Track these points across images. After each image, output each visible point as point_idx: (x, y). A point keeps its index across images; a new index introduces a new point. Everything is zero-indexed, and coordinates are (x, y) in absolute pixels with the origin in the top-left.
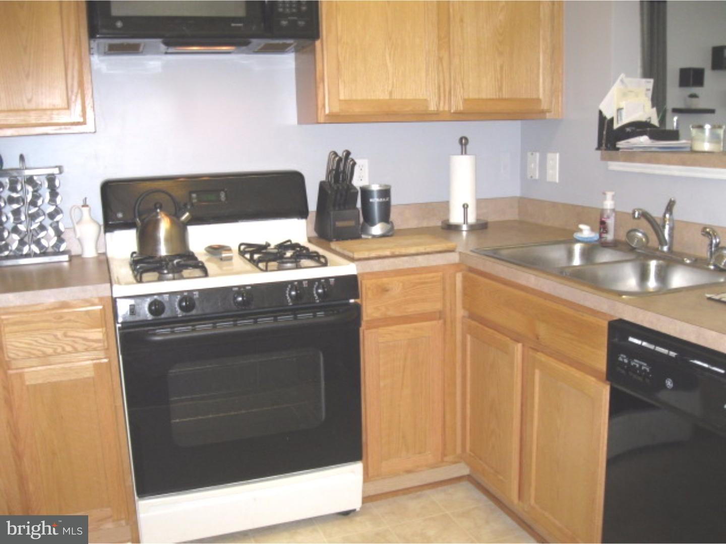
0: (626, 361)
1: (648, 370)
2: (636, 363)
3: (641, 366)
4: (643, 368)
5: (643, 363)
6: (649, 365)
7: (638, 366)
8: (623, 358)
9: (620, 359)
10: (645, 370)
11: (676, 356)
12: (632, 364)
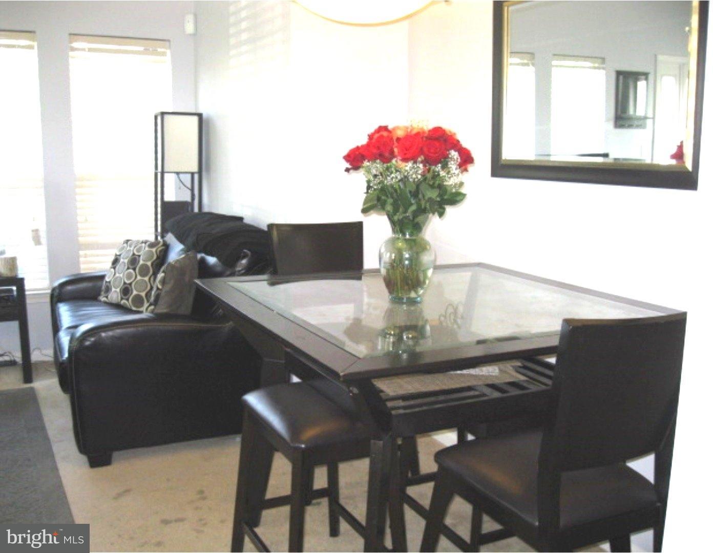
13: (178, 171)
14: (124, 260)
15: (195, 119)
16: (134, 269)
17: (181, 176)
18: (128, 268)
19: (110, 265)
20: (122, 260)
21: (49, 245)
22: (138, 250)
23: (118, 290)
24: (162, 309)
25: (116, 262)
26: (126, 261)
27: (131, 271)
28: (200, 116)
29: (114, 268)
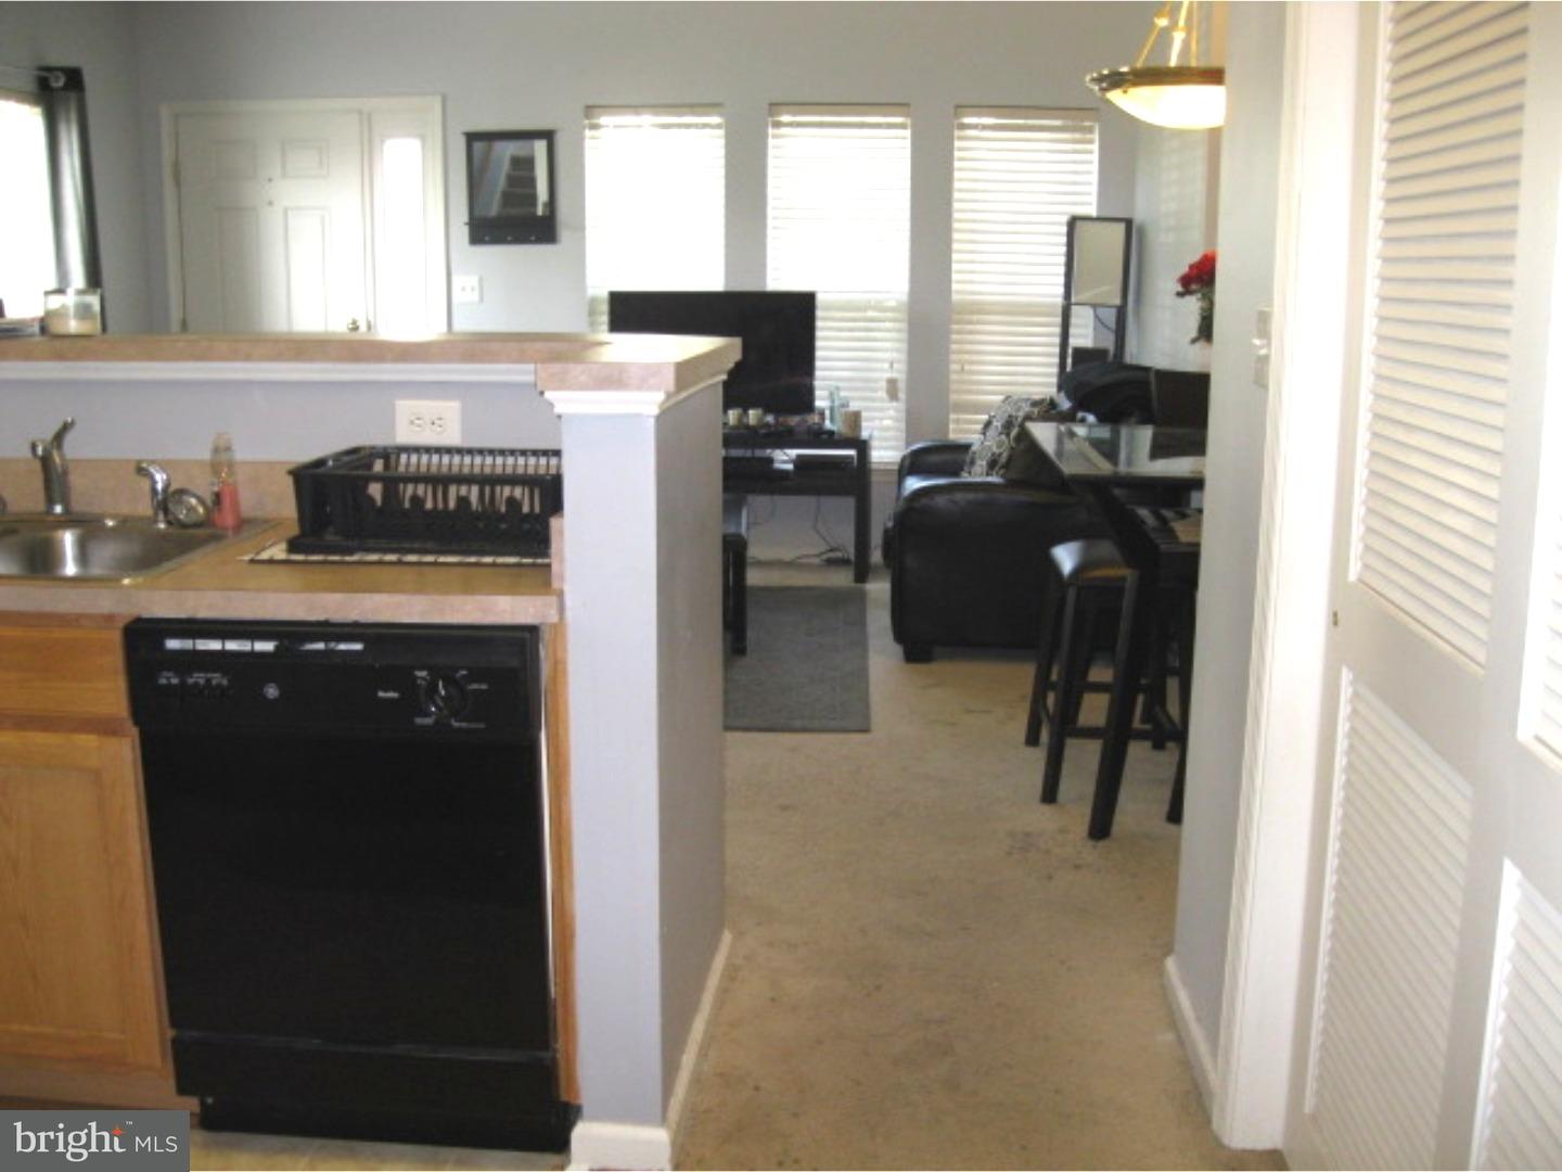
0: (175, 681)
1: (225, 682)
2: (198, 678)
3: (208, 681)
4: (214, 682)
5: (209, 675)
6: (225, 674)
7: (202, 681)
8: (168, 678)
9: (163, 681)
10: (219, 686)
11: (277, 647)
12: (191, 681)
13: (1094, 301)
14: (997, 424)
15: (1121, 228)
16: (1008, 435)
17: (1100, 311)
18: (1001, 434)
19: (979, 427)
20: (995, 423)
21: (908, 401)
22: (1018, 410)
23: (984, 463)
24: (1014, 475)
25: (988, 424)
26: (999, 424)
27: (1003, 437)
28: (1129, 223)
29: (984, 434)
